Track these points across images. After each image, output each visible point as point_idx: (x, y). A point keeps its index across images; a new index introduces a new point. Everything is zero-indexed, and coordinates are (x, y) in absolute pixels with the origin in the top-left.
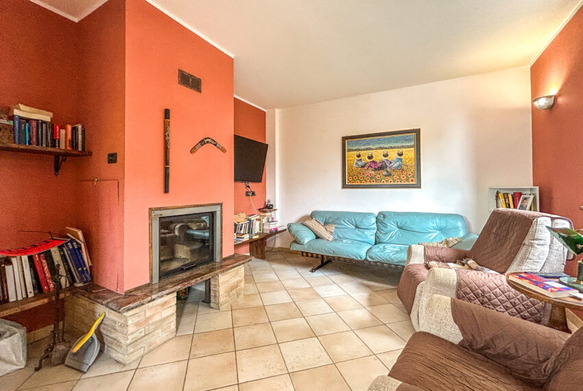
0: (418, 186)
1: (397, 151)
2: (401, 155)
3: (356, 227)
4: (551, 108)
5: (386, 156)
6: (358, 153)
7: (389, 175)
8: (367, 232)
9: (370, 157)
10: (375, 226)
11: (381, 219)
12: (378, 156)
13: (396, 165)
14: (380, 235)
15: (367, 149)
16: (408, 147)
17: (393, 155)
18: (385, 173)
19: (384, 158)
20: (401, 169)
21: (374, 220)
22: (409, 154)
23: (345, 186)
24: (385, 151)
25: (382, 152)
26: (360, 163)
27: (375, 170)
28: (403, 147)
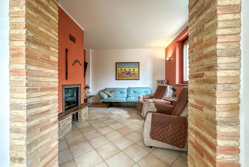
0: (139, 79)
1: (133, 68)
2: (134, 70)
3: (121, 93)
4: (170, 60)
5: (130, 70)
6: (121, 68)
7: (131, 76)
8: (124, 94)
9: (125, 70)
10: (127, 92)
11: (128, 90)
12: (127, 70)
13: (132, 73)
14: (128, 95)
15: (124, 67)
16: (136, 67)
17: (132, 69)
18: (129, 75)
19: (129, 71)
20: (134, 74)
21: (126, 90)
22: (137, 69)
23: (116, 79)
24: (129, 68)
25: (128, 68)
26: (122, 72)
27: (126, 74)
28: (135, 67)
